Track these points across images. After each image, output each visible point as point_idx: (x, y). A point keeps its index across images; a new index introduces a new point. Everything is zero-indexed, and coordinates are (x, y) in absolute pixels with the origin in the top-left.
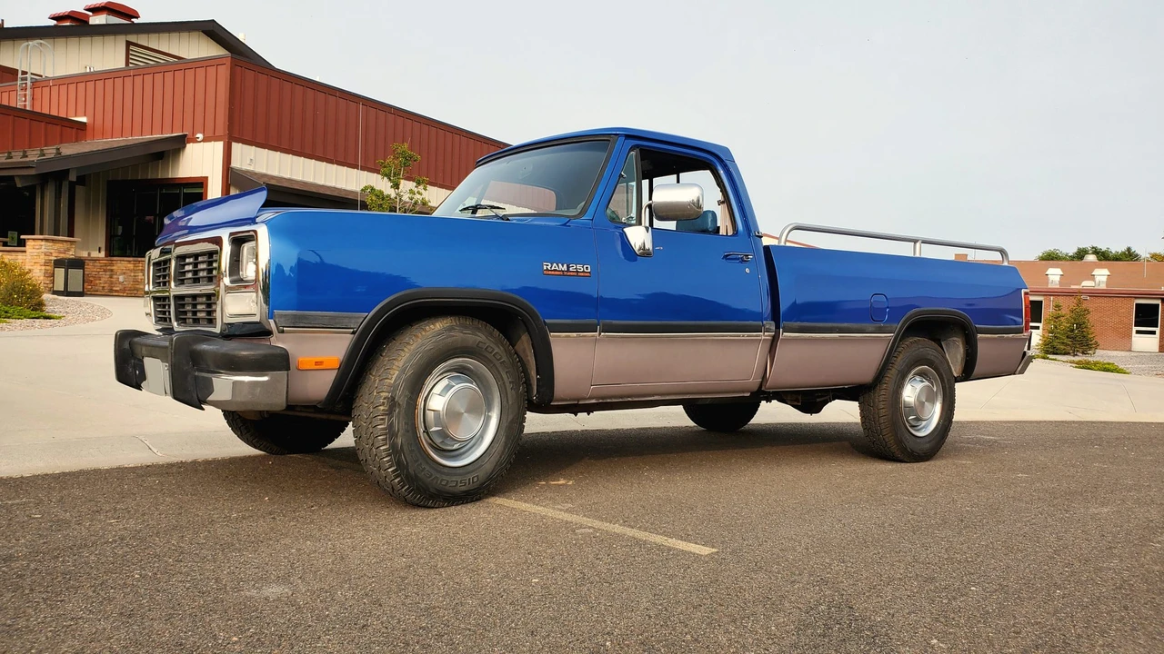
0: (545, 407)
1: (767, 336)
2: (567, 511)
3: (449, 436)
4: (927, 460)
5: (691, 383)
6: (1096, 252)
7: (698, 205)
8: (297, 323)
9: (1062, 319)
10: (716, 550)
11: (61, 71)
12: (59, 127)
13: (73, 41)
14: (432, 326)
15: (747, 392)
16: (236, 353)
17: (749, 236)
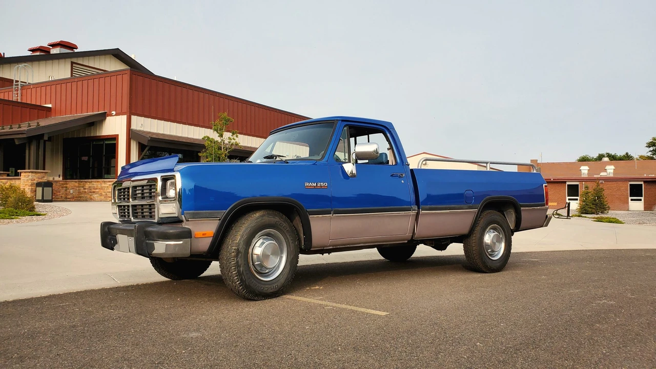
0: (308, 251)
1: (414, 213)
2: (320, 300)
3: (263, 266)
4: (499, 272)
5: (379, 237)
6: (609, 156)
7: (376, 152)
8: (194, 216)
9: (589, 194)
10: (388, 313)
11: (36, 80)
12: (36, 111)
13: (43, 63)
14: (255, 215)
15: (406, 240)
16: (168, 231)
17: (403, 165)
